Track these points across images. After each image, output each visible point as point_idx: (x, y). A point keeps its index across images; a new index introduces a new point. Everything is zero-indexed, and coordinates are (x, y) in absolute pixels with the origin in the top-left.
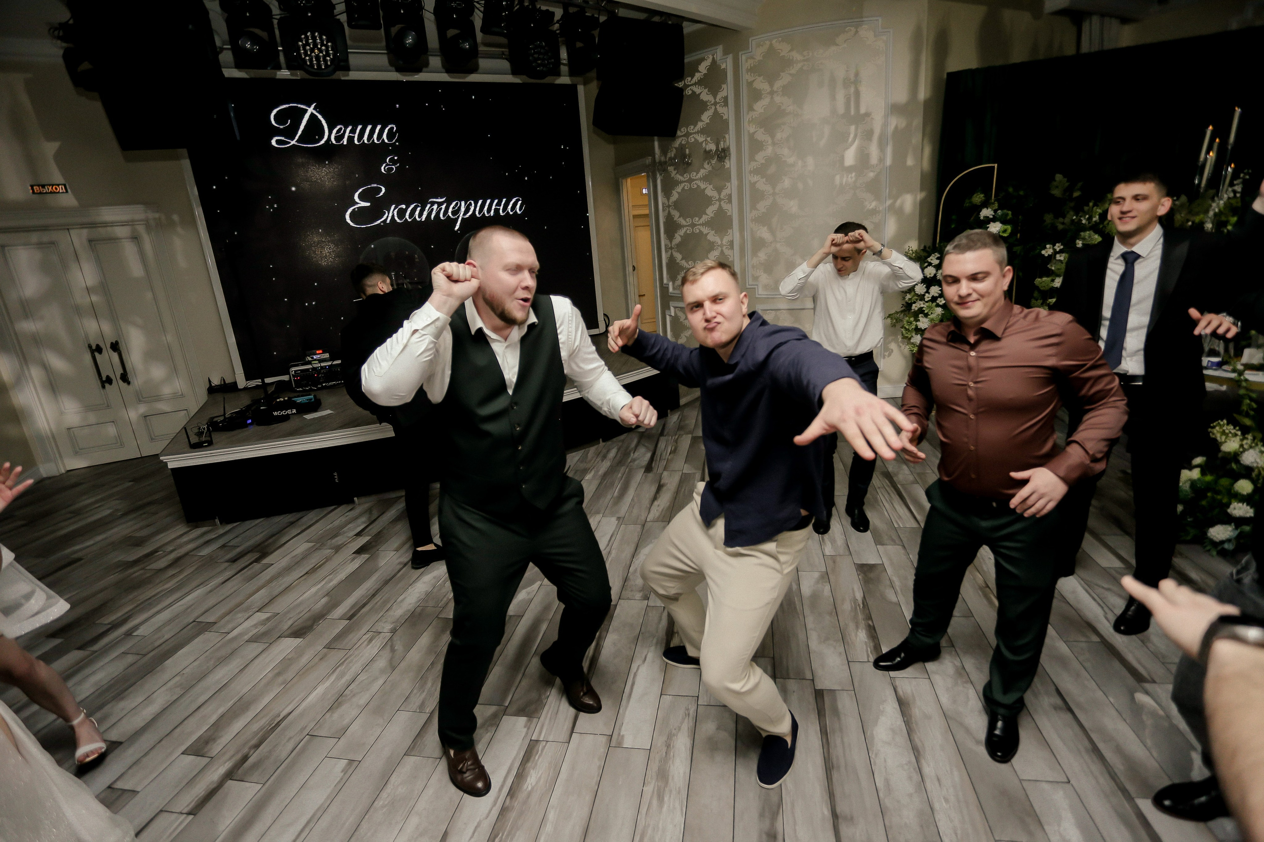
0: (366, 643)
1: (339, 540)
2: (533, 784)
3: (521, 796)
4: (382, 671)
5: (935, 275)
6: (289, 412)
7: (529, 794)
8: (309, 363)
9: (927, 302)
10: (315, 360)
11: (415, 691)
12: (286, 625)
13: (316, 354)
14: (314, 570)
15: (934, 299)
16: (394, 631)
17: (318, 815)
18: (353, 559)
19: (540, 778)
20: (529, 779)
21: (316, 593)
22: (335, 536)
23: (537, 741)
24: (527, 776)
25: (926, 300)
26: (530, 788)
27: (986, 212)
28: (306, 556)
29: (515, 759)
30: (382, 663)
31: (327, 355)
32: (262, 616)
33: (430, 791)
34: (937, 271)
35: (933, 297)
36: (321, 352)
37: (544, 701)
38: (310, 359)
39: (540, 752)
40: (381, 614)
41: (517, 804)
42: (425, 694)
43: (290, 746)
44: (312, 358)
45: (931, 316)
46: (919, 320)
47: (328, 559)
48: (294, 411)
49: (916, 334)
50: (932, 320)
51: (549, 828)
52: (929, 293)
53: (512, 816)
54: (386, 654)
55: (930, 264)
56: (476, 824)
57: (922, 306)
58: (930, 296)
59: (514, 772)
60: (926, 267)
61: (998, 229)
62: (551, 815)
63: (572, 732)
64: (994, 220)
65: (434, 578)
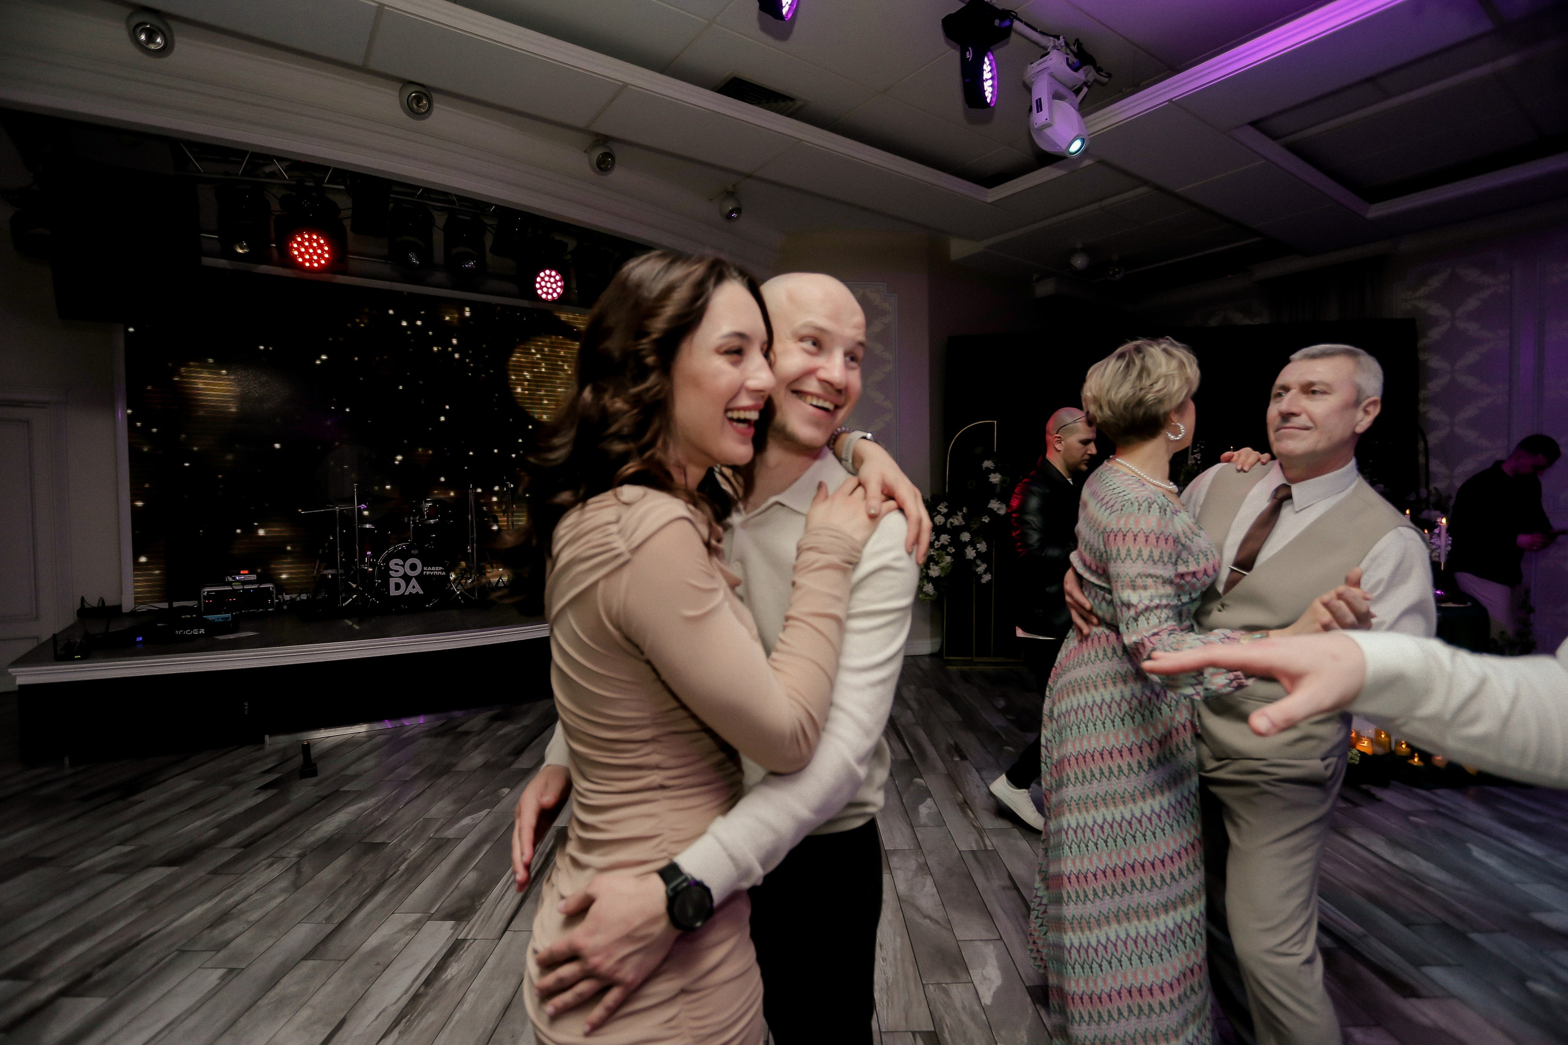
0: (263, 868)
1: (239, 777)
2: (453, 974)
3: (437, 985)
4: (283, 890)
5: (945, 523)
6: (195, 631)
7: (448, 982)
8: (229, 584)
9: (937, 549)
10: (238, 581)
11: (322, 906)
12: (158, 855)
13: (239, 574)
14: (201, 805)
15: (943, 547)
16: (302, 856)
17: (183, 1017)
18: (255, 795)
19: (462, 969)
20: (449, 970)
21: (201, 826)
22: (235, 773)
23: (464, 940)
24: (448, 968)
25: (936, 547)
26: (449, 977)
27: (988, 464)
28: (190, 793)
29: (436, 954)
30: (283, 884)
31: (253, 577)
32: (127, 849)
33: (329, 988)
34: (947, 519)
35: (942, 545)
36: (246, 572)
37: (478, 908)
38: (230, 579)
39: (465, 948)
40: (288, 841)
41: (432, 991)
42: (334, 907)
43: (153, 960)
44: (234, 578)
45: (942, 564)
46: (929, 568)
47: (221, 795)
48: (202, 631)
49: (928, 583)
50: (942, 569)
51: (466, 1007)
52: (939, 541)
53: (424, 1001)
54: (291, 876)
55: (939, 513)
56: (380, 1010)
57: (932, 553)
58: (940, 543)
59: (433, 966)
60: (936, 516)
61: (998, 479)
62: (471, 997)
63: (506, 930)
64: (994, 471)
65: (360, 808)
